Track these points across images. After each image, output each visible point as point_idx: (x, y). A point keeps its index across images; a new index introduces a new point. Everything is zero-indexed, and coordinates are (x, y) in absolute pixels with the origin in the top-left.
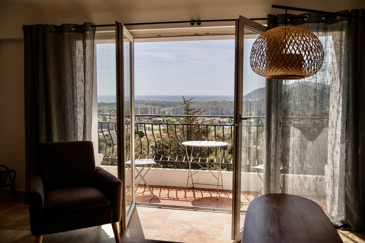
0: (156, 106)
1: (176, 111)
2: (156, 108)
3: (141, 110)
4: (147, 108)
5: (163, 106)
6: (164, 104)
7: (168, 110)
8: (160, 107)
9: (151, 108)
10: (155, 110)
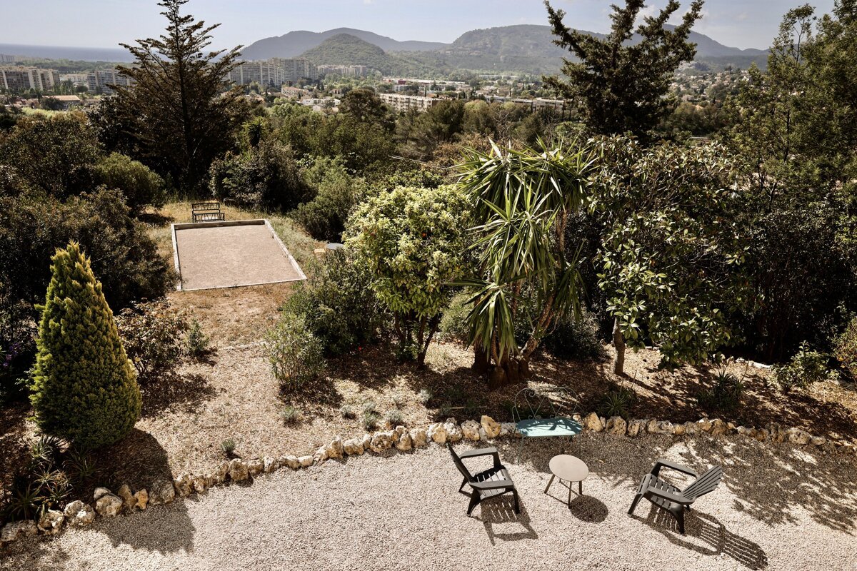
0: (47, 68)
1: (96, 81)
2: (47, 73)
3: (9, 77)
4: (24, 73)
5: (64, 70)
6: (66, 65)
7: (77, 79)
8: (56, 71)
9: (35, 73)
10: (46, 78)
